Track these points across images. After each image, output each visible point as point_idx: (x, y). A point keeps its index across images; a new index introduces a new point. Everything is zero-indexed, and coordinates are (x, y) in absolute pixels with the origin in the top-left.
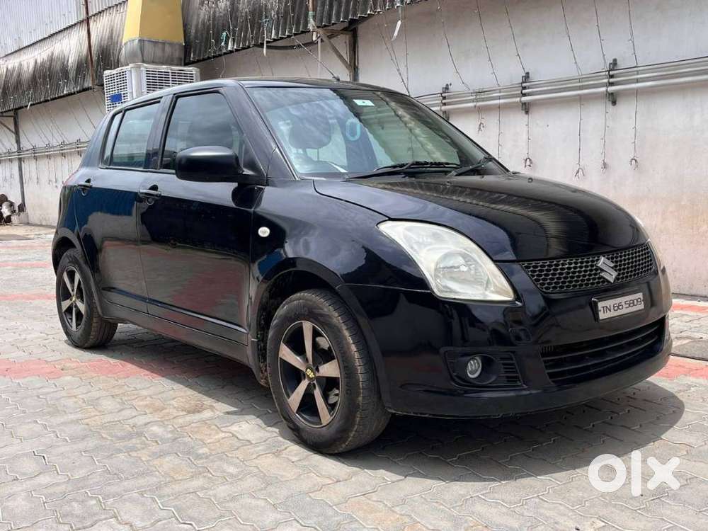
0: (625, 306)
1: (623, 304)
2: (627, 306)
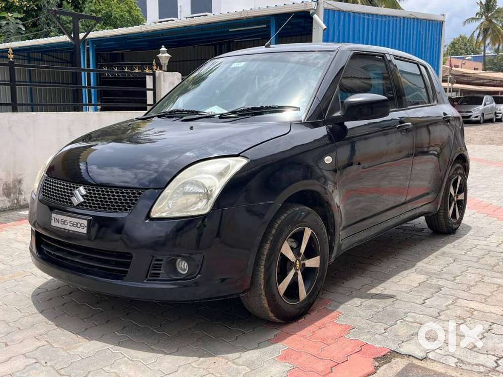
0: (69, 224)
1: (68, 222)
2: (72, 225)
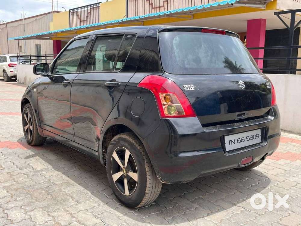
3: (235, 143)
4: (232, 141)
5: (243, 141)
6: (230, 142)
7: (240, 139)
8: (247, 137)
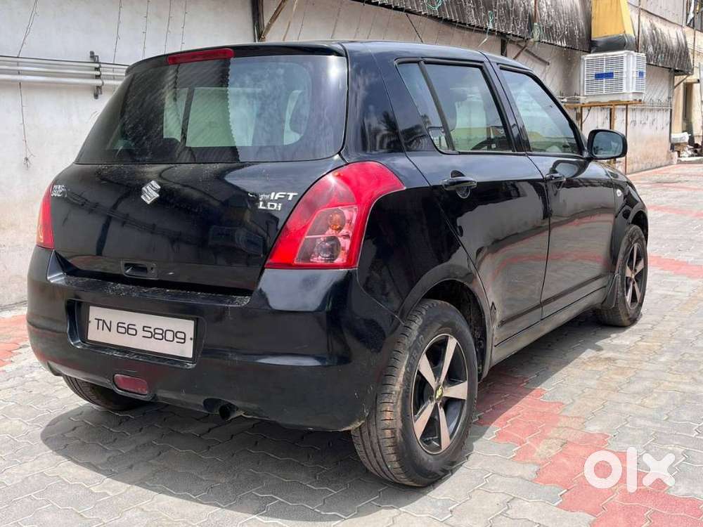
3: (110, 330)
4: (104, 321)
5: (130, 331)
6: (101, 322)
7: (126, 326)
8: (146, 329)
